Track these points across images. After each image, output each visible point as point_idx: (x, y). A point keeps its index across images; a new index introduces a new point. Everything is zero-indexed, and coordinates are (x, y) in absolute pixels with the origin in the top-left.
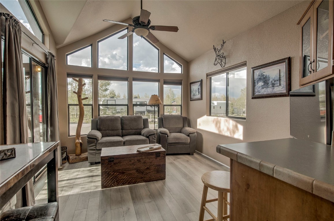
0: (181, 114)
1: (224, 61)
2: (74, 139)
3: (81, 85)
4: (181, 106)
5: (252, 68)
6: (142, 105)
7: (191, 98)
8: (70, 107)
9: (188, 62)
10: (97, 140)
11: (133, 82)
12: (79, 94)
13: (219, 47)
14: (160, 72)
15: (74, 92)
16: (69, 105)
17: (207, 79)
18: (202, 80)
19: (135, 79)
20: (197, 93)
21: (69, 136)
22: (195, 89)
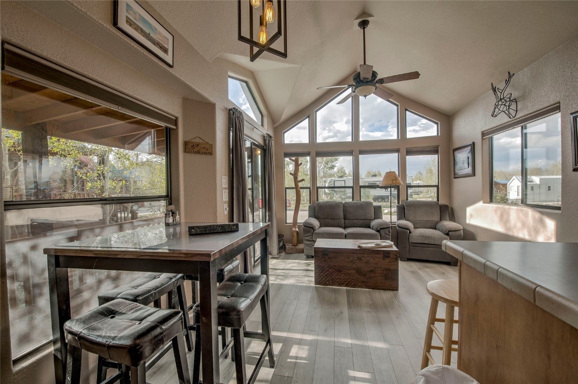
0: (438, 200)
1: (513, 106)
2: (291, 227)
3: (297, 165)
4: (437, 186)
5: (571, 114)
6: (373, 186)
7: (455, 174)
8: (287, 190)
9: (449, 116)
10: (313, 229)
11: (360, 156)
12: (295, 175)
13: (501, 86)
14: (400, 138)
15: (291, 174)
16: (286, 188)
17: (484, 141)
18: (474, 143)
19: (362, 152)
20: (466, 165)
21: (286, 223)
22: (462, 159)
